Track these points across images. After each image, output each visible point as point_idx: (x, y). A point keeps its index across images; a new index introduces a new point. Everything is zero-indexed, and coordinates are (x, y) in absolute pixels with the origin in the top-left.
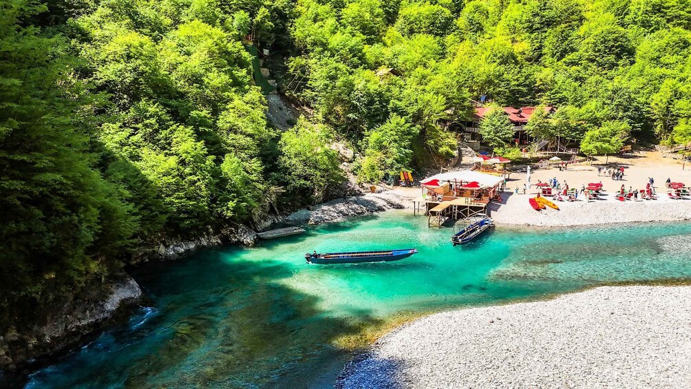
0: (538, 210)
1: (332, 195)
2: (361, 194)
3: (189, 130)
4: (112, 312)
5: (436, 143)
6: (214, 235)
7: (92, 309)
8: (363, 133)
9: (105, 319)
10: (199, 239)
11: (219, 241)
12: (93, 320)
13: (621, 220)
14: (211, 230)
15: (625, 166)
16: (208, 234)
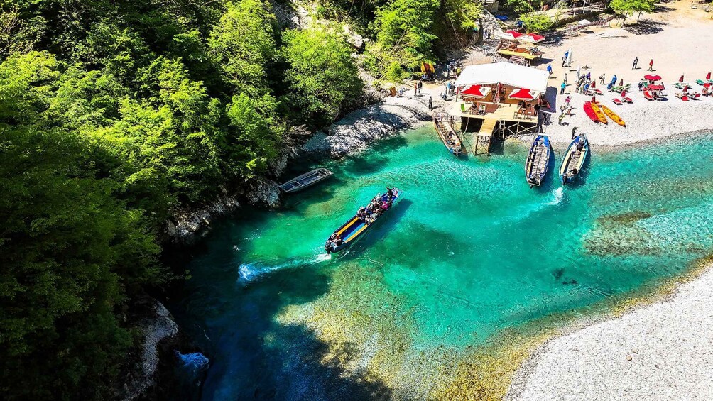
0: (597, 121)
1: (348, 107)
2: (380, 102)
3: (177, 63)
4: (154, 376)
5: (458, 16)
6: (229, 195)
7: (130, 380)
8: (375, 12)
9: (149, 389)
10: (212, 205)
11: (237, 204)
12: (135, 396)
13: (686, 130)
14: (224, 190)
15: (658, 26)
16: (222, 195)
